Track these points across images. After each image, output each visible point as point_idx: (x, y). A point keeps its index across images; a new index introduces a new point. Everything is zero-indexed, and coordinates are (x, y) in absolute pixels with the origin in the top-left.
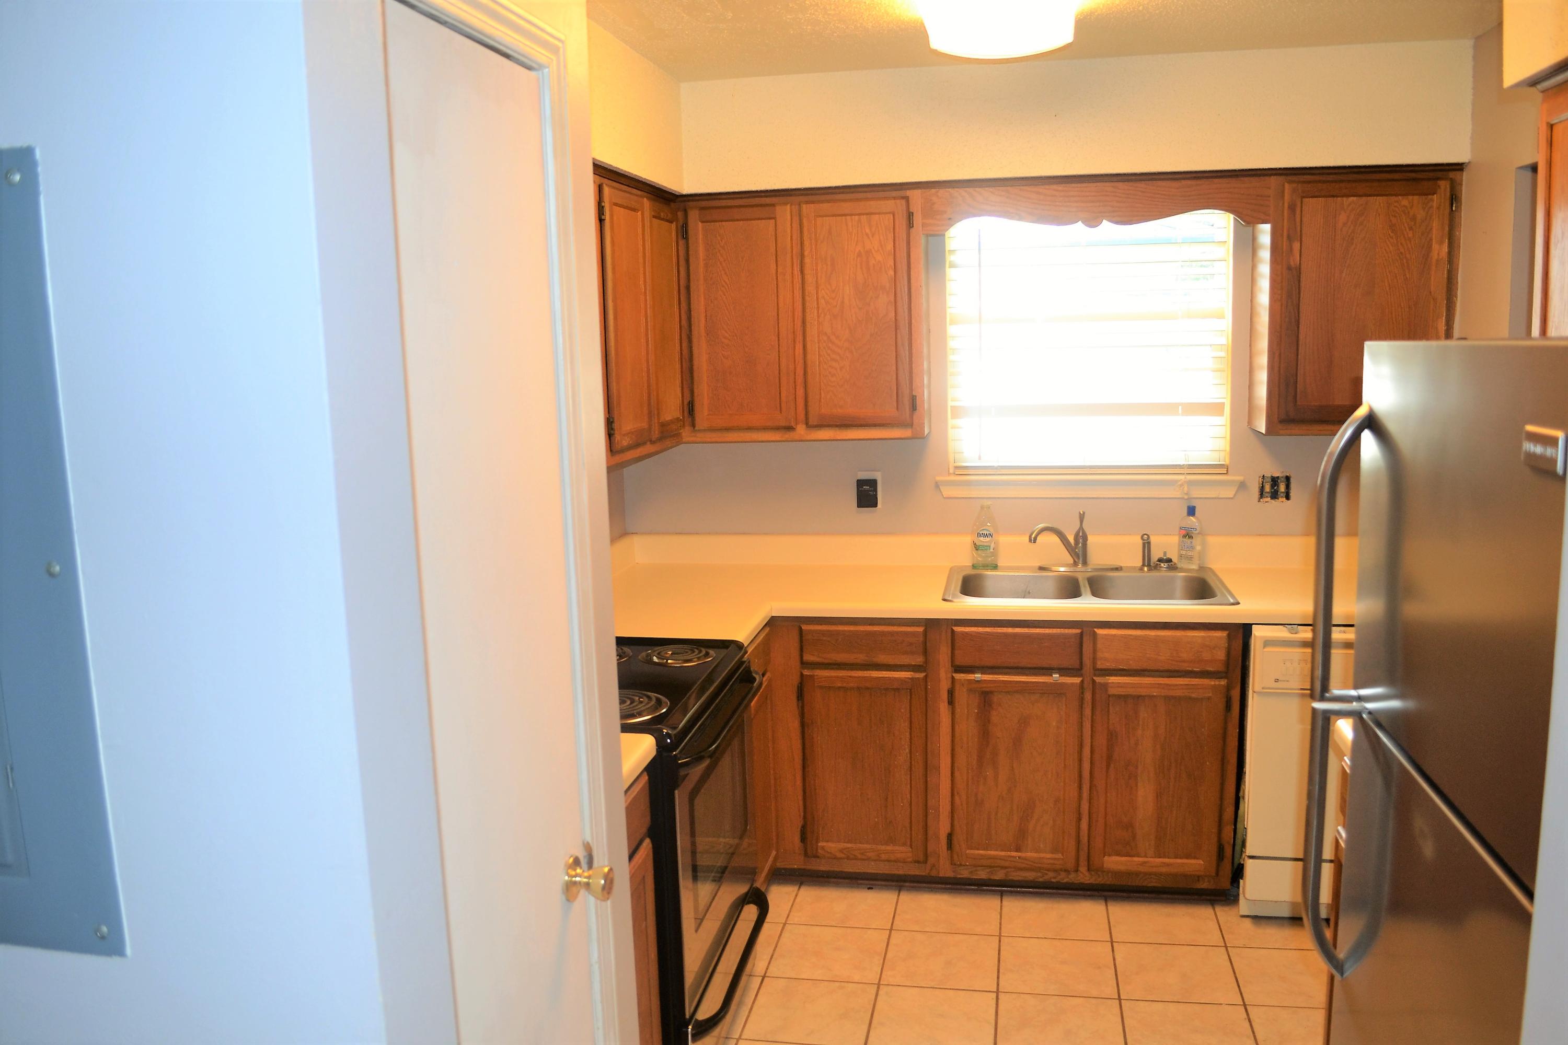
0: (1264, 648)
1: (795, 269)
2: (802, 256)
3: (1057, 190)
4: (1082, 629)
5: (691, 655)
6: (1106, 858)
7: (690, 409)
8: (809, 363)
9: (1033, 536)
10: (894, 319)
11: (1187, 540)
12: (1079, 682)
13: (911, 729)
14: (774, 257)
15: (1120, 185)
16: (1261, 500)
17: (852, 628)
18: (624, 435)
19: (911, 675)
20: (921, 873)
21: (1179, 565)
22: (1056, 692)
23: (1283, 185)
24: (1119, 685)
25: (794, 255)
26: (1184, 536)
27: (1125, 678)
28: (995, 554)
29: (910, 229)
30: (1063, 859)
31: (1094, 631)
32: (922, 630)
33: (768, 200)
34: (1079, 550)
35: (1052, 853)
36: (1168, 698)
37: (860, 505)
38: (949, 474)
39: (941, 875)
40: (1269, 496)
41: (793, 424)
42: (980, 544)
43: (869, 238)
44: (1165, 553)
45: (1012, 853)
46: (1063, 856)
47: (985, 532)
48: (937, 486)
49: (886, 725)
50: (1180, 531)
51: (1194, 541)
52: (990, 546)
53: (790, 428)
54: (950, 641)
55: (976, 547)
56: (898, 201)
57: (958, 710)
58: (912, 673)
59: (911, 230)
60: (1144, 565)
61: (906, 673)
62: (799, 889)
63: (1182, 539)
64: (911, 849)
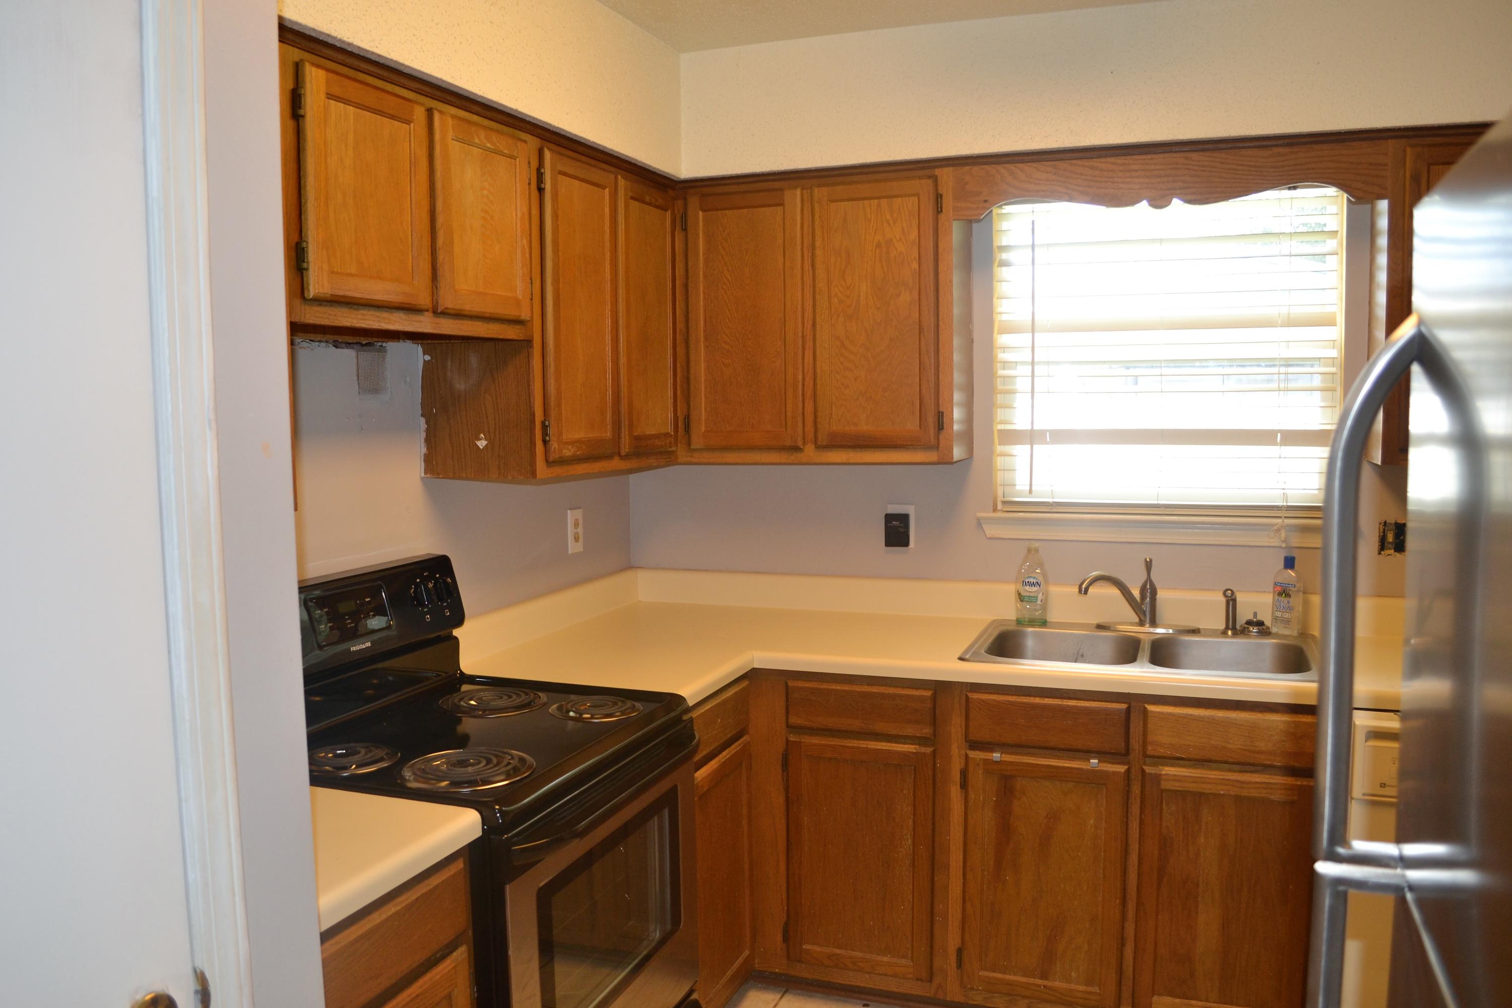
0: (1366, 742)
1: (806, 263)
2: (813, 247)
3: (1114, 164)
4: (1130, 704)
5: (612, 709)
6: (1155, 998)
7: (685, 424)
8: (818, 371)
9: (1084, 586)
10: (918, 320)
11: (1283, 599)
12: (1123, 770)
13: (914, 815)
14: (782, 248)
15: (1194, 155)
16: (1382, 552)
17: (846, 688)
18: (567, 443)
19: (915, 749)
20: (925, 994)
21: (1274, 630)
22: (1095, 779)
23: (1405, 151)
24: (1177, 779)
25: (805, 246)
26: (1280, 594)
27: (1184, 770)
28: (1044, 607)
29: (937, 214)
30: (1100, 994)
31: (1144, 706)
32: (930, 695)
33: (777, 185)
34: (1146, 607)
35: (1086, 985)
36: (1238, 799)
37: (889, 543)
38: (995, 510)
39: (948, 999)
40: (1393, 548)
41: (800, 444)
42: (1028, 594)
43: (889, 224)
44: (1255, 614)
45: (1036, 980)
46: (1100, 991)
47: (1032, 580)
48: (979, 523)
49: (885, 809)
50: (1274, 588)
51: (1291, 600)
52: (1037, 597)
53: (796, 449)
54: (964, 711)
55: (1021, 598)
56: (924, 181)
57: (972, 796)
58: (917, 747)
59: (939, 216)
60: (1227, 628)
61: (909, 746)
62: (781, 998)
63: (1277, 597)
64: (912, 964)
